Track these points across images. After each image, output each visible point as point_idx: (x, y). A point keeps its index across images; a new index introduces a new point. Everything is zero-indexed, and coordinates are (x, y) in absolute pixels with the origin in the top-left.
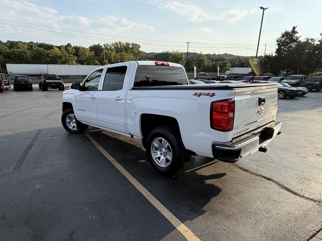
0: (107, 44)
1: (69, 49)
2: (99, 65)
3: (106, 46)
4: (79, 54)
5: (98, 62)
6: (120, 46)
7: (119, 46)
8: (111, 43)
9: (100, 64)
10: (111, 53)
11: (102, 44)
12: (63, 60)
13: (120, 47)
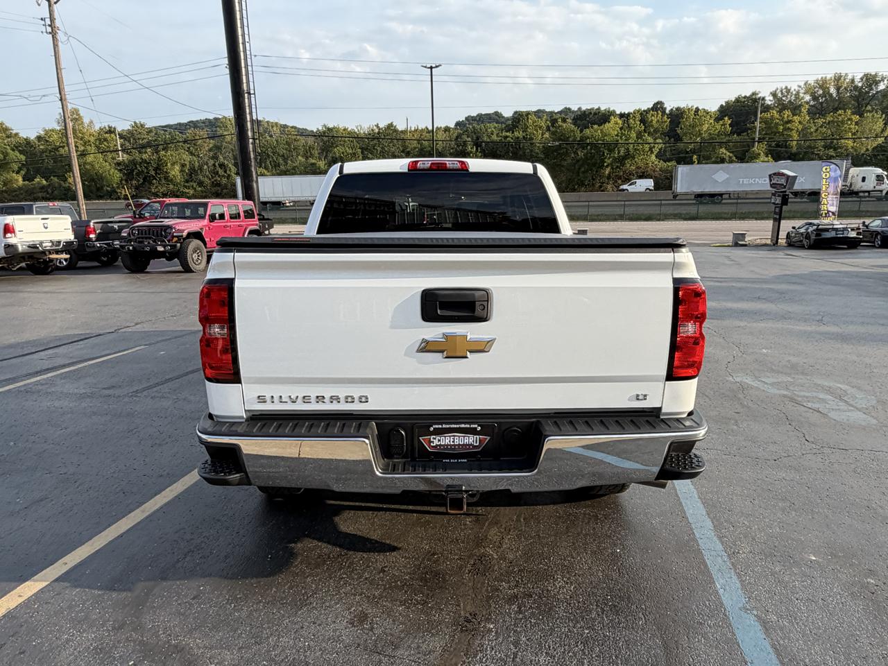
0: (786, 88)
1: (653, 118)
2: (731, 162)
3: (780, 95)
4: (679, 131)
5: (728, 153)
6: (838, 89)
7: (833, 90)
8: (802, 84)
9: (734, 158)
10: (790, 119)
11: (766, 93)
12: (619, 153)
13: (834, 95)
